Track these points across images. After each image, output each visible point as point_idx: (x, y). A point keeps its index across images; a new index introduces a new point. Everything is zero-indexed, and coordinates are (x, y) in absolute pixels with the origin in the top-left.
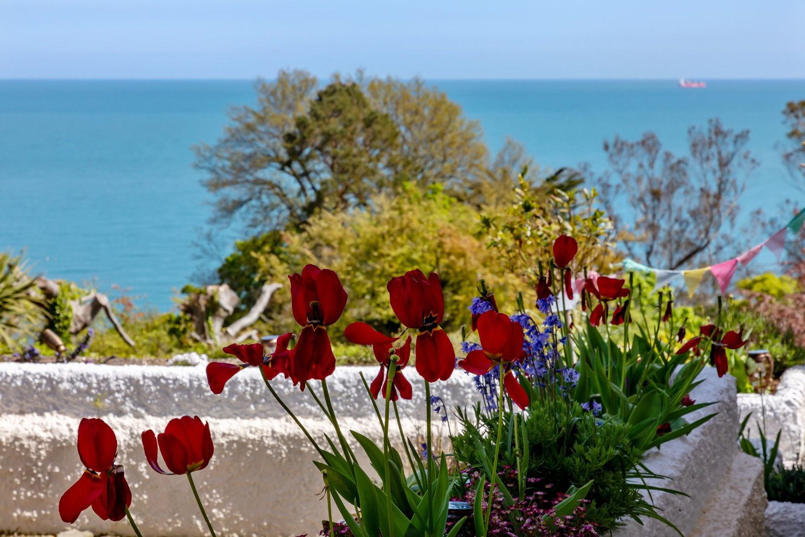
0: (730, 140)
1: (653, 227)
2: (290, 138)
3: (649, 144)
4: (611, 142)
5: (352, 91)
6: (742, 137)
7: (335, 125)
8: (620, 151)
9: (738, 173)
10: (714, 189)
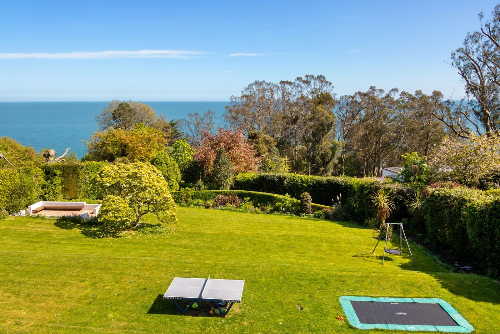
0: (212, 113)
1: (198, 131)
2: (113, 114)
3: (197, 114)
4: (189, 114)
5: (126, 104)
6: (214, 113)
7: (122, 111)
8: (191, 116)
9: (214, 120)
10: (209, 123)
